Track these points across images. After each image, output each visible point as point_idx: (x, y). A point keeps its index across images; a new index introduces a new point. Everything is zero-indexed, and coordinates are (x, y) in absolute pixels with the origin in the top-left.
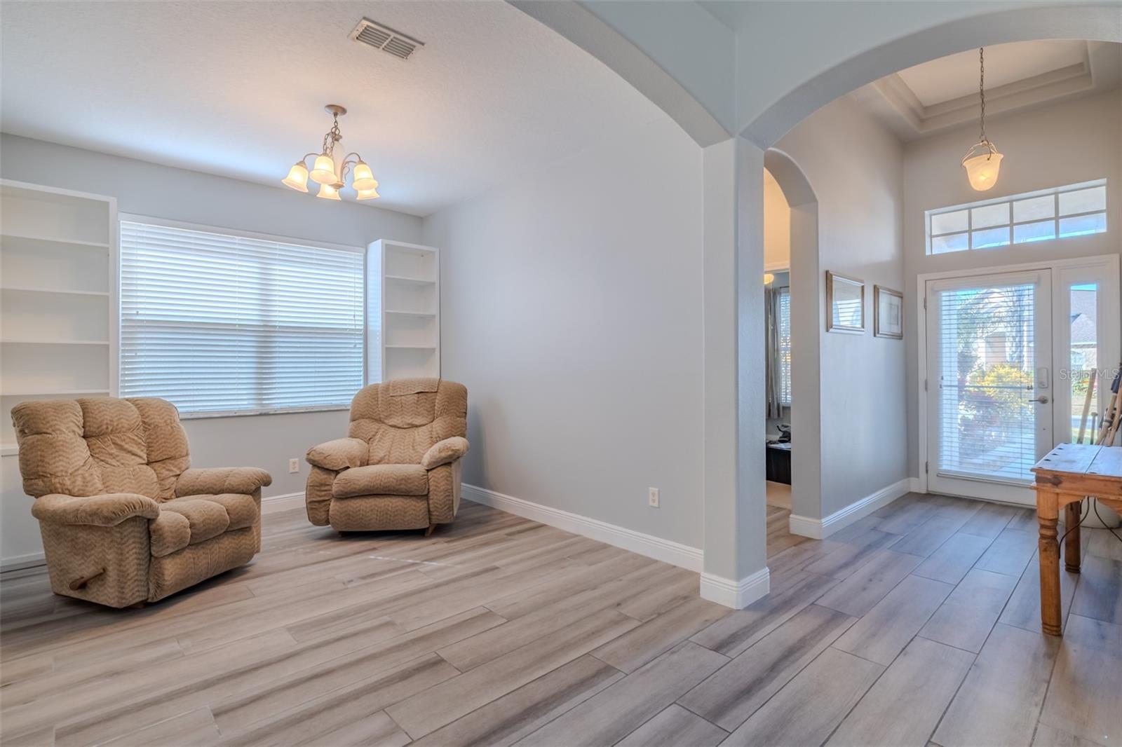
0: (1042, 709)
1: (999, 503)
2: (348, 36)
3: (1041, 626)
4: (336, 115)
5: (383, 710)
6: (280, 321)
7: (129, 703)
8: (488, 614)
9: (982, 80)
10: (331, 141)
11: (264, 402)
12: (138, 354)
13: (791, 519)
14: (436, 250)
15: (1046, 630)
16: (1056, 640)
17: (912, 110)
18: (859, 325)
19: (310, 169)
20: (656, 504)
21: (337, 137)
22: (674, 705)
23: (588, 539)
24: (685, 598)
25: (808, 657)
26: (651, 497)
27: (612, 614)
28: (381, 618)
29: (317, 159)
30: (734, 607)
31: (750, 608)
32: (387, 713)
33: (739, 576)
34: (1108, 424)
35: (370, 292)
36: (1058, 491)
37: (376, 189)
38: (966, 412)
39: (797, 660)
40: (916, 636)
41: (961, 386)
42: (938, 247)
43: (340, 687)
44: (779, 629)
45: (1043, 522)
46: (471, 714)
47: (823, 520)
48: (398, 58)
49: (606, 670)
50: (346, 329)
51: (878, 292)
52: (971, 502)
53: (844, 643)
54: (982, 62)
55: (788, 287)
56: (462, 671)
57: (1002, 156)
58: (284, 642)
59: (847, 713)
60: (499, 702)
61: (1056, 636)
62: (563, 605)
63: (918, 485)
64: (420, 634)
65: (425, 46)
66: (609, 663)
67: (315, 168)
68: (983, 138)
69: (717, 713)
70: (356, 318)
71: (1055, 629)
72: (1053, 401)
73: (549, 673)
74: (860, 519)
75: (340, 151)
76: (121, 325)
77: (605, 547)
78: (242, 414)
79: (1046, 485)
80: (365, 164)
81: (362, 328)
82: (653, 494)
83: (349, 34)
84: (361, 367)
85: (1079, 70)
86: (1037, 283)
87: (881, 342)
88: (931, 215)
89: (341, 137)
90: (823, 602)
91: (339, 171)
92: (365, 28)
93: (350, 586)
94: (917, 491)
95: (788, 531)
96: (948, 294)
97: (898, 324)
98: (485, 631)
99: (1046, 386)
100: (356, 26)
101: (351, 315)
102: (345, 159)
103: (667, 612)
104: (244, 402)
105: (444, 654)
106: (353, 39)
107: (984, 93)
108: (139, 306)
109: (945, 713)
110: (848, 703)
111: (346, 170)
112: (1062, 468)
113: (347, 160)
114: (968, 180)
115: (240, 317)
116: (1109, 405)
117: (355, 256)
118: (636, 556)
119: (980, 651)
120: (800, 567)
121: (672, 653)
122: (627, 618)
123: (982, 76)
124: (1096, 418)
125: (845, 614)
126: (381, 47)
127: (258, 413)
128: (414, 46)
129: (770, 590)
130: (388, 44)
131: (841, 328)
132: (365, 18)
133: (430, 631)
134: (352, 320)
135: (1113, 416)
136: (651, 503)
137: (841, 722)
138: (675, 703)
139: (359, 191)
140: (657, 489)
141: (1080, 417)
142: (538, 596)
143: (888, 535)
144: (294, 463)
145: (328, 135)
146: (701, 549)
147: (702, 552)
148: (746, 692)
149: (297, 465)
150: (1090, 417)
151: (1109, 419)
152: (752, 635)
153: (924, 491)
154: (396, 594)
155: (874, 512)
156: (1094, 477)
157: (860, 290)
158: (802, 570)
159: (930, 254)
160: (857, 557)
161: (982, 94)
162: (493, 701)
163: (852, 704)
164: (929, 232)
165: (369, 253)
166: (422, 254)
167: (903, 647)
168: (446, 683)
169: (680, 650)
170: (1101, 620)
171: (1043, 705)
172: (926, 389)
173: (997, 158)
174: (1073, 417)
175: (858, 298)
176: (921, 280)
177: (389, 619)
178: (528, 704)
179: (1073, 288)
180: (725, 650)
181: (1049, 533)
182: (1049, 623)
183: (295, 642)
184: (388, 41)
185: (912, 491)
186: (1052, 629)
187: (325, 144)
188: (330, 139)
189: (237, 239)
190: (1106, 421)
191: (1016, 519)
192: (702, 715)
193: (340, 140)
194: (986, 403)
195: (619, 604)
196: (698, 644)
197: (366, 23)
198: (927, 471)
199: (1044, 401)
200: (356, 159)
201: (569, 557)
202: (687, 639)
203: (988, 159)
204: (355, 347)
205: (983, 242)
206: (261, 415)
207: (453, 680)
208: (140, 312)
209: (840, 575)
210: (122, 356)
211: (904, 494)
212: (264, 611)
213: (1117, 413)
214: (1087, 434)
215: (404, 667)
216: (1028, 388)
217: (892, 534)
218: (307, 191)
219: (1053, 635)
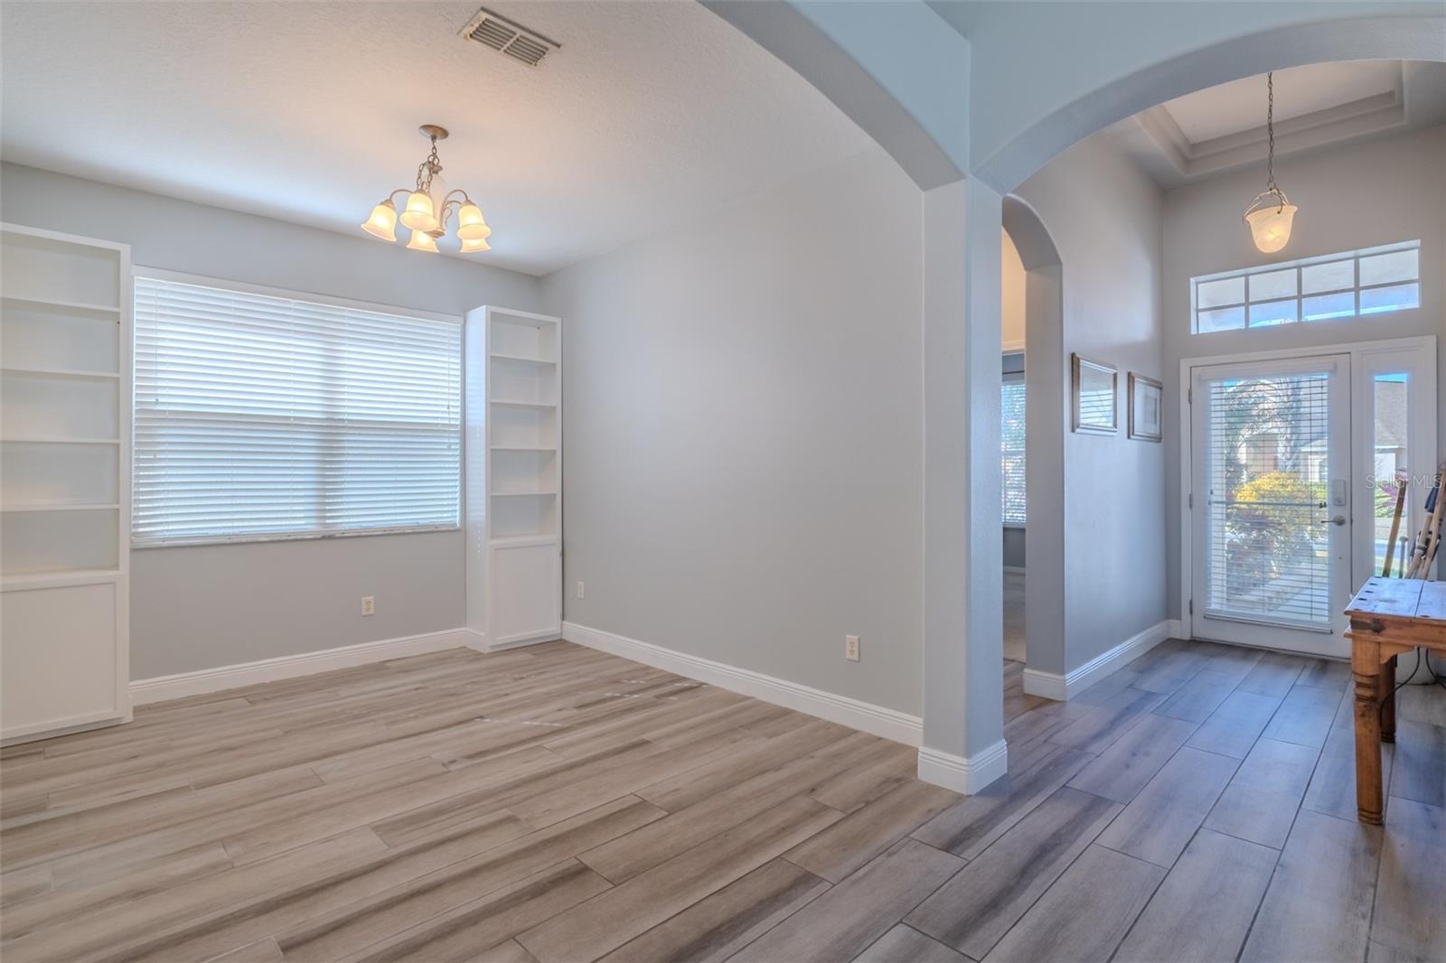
0: (1371, 922)
1: (1284, 652)
2: (458, 34)
3: (1357, 813)
4: (434, 138)
5: (513, 938)
6: (349, 414)
7: (161, 934)
8: (642, 805)
9: (1270, 110)
10: (428, 172)
11: (328, 521)
12: (158, 457)
13: (1025, 675)
14: (558, 320)
15: (1364, 819)
16: (1376, 830)
17: (1177, 149)
18: (1110, 425)
19: (402, 210)
20: (855, 657)
21: (436, 168)
22: (901, 925)
23: (763, 702)
24: (898, 780)
25: (1065, 859)
26: (848, 648)
27: (805, 803)
28: (499, 812)
29: (410, 199)
30: (964, 792)
31: (984, 793)
32: (518, 942)
33: (969, 752)
34: (1421, 552)
35: (469, 375)
36: (1380, 639)
37: (486, 239)
38: (1232, 535)
39: (1053, 861)
40: (1200, 827)
41: (1230, 501)
42: (1205, 325)
43: (452, 908)
44: (1025, 821)
45: (1360, 680)
46: (633, 942)
47: (1068, 676)
48: (524, 63)
49: (806, 879)
50: (437, 424)
51: (1133, 382)
52: (1248, 652)
53: (1112, 837)
54: (1270, 88)
55: (1023, 372)
56: (616, 882)
57: (1296, 209)
58: (373, 847)
59: (1126, 931)
60: (667, 925)
61: (1376, 825)
62: (741, 791)
63: (1180, 630)
64: (553, 832)
65: (562, 47)
66: (808, 869)
67: (408, 209)
68: (1272, 185)
69: (956, 935)
70: (451, 410)
71: (1375, 816)
72: (1352, 521)
73: (731, 884)
74: (1110, 673)
75: (439, 187)
76: (134, 416)
77: (786, 713)
78: (299, 537)
79: (1363, 631)
80: (474, 205)
81: (458, 423)
82: (852, 644)
83: (460, 31)
84: (457, 474)
85: (1388, 101)
86: (1333, 371)
87: (1133, 445)
88: (1197, 283)
89: (441, 168)
90: (1077, 784)
91: (438, 216)
92: (483, 22)
93: (453, 767)
94: (1178, 637)
95: (1022, 690)
96: (1219, 384)
97: (1155, 423)
98: (640, 828)
99: (1343, 502)
100: (471, 19)
101: (444, 406)
102: (446, 199)
103: (879, 798)
104: (300, 520)
105: (588, 860)
106: (466, 37)
107: (1273, 127)
108: (160, 392)
109: (1250, 930)
110: (1125, 918)
111: (447, 213)
112: (1381, 609)
113: (449, 199)
114: (1252, 237)
115: (295, 407)
116: (1422, 528)
117: (450, 328)
118: (828, 725)
119: (1284, 847)
120: (1043, 738)
121: (890, 855)
122: (825, 808)
123: (1271, 106)
124: (1406, 544)
125: (1107, 800)
126: (502, 49)
127: (319, 536)
128: (547, 49)
129: (1008, 769)
130: (511, 45)
131: (1089, 427)
132: (483, 9)
133: (567, 829)
134: (446, 412)
135: (1427, 542)
136: (848, 656)
137: (1120, 944)
138: (901, 922)
139: (464, 241)
140: (857, 637)
141: (1387, 542)
142: (706, 779)
143: (1149, 695)
144: (369, 602)
145: (424, 165)
146: (916, 715)
147: (920, 720)
148: (992, 906)
149: (372, 606)
150: (1398, 543)
151: (1423, 545)
152: (991, 828)
153: (1187, 637)
154: (516, 778)
155: (1127, 665)
156: (1427, 622)
157: (1112, 378)
158: (1045, 741)
159: (1196, 333)
160: (1113, 724)
161: (1270, 129)
162: (661, 924)
163: (1131, 920)
164: (1195, 305)
165: (468, 322)
166: (539, 325)
167: (1187, 841)
168: (596, 900)
169: (900, 849)
170: (1429, 804)
171: (1372, 916)
172: (1191, 506)
173: (1290, 211)
174: (1377, 541)
175: (1108, 389)
176: (1185, 365)
177: (510, 813)
178: (707, 927)
179: (1377, 378)
180: (958, 849)
181: (1368, 693)
182: (1366, 809)
183: (386, 847)
184: (512, 41)
185: (1172, 636)
186: (1371, 816)
187: (420, 177)
188: (426, 172)
189: (293, 303)
190: (1419, 548)
191: (1306, 674)
192: (939, 939)
193: (440, 173)
194: (1260, 524)
195: (813, 790)
196: (922, 842)
197: (484, 16)
198: (1191, 612)
199: (1340, 522)
200: (463, 199)
201: (741, 727)
202: (907, 836)
203: (1279, 213)
204: (449, 449)
205: (1264, 319)
206: (324, 538)
207: (604, 896)
208: (160, 400)
209: (1095, 748)
210: (136, 459)
211: (1161, 641)
212: (341, 803)
213: (1433, 538)
214: (1395, 566)
215: (536, 878)
216: (1321, 506)
217: (1153, 693)
218: (395, 240)
219: (1372, 824)
